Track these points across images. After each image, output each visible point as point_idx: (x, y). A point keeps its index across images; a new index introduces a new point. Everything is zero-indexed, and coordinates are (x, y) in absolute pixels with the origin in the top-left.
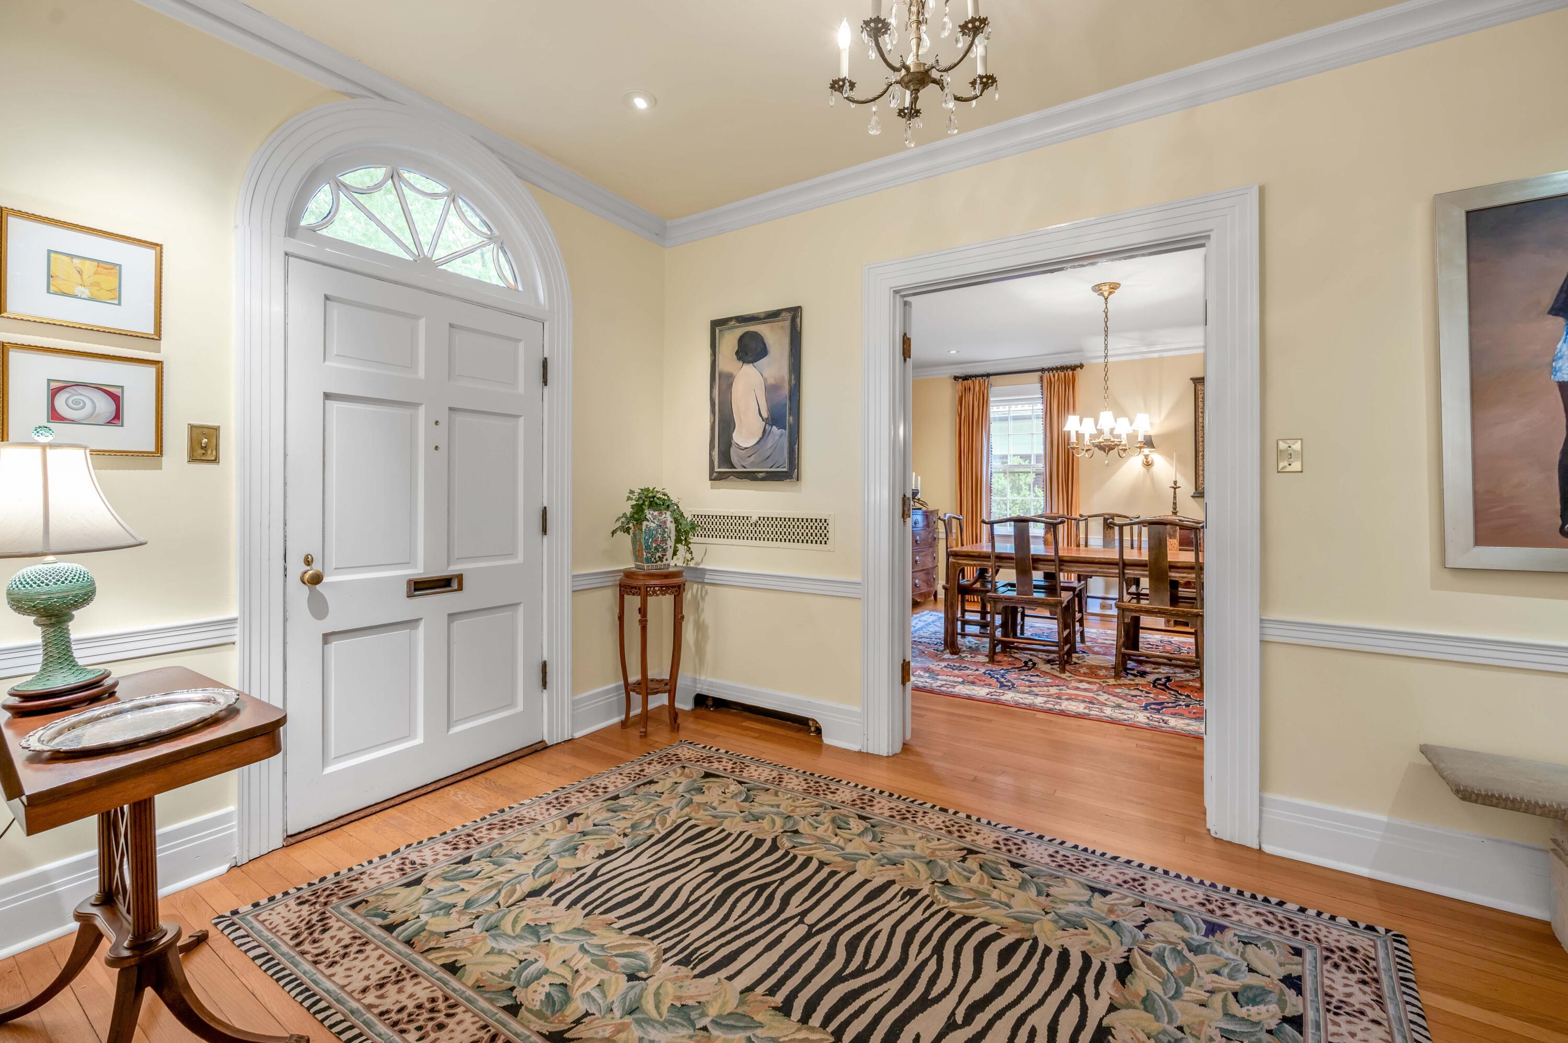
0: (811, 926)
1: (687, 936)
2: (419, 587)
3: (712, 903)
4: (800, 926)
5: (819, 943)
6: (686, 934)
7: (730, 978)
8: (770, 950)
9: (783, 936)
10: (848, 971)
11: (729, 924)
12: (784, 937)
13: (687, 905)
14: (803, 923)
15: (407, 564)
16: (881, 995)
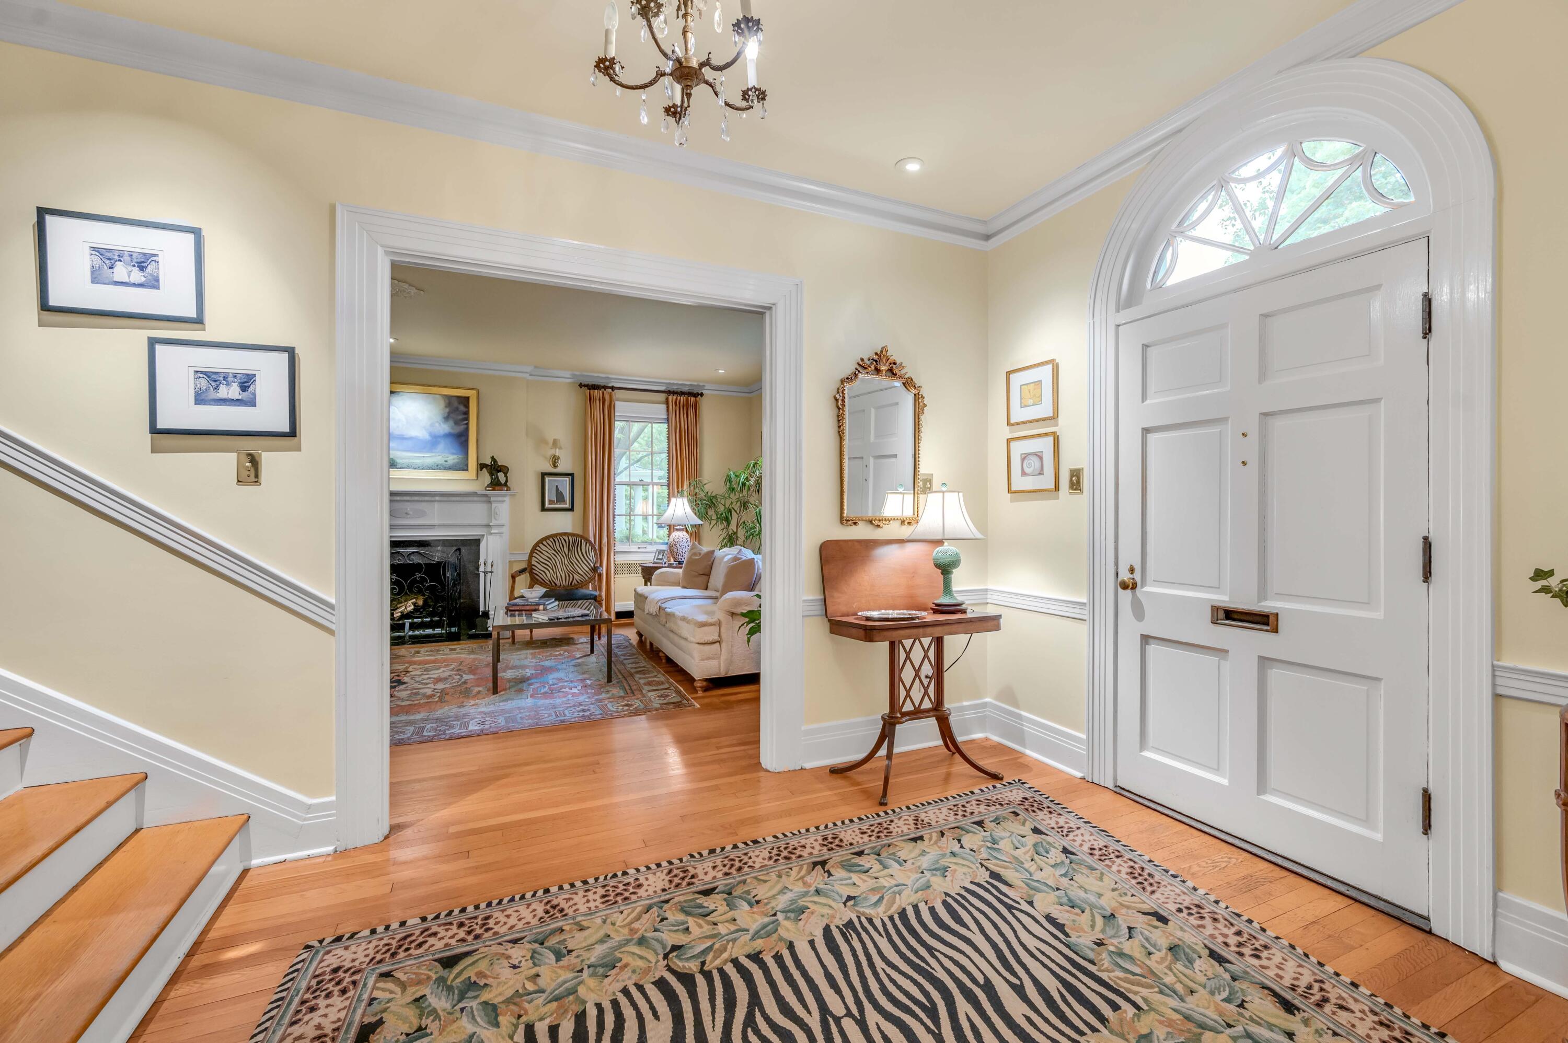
0: (838, 1020)
1: (880, 935)
2: (1231, 615)
3: (923, 964)
4: (844, 1012)
5: (809, 1012)
6: (883, 933)
7: (812, 943)
8: (825, 976)
9: (838, 991)
10: (758, 1014)
11: (879, 963)
12: (836, 993)
13: (930, 949)
14: (846, 1015)
15: (1217, 588)
16: (713, 1021)
